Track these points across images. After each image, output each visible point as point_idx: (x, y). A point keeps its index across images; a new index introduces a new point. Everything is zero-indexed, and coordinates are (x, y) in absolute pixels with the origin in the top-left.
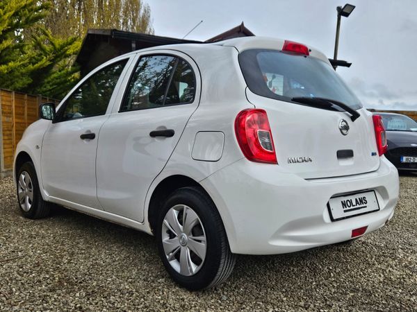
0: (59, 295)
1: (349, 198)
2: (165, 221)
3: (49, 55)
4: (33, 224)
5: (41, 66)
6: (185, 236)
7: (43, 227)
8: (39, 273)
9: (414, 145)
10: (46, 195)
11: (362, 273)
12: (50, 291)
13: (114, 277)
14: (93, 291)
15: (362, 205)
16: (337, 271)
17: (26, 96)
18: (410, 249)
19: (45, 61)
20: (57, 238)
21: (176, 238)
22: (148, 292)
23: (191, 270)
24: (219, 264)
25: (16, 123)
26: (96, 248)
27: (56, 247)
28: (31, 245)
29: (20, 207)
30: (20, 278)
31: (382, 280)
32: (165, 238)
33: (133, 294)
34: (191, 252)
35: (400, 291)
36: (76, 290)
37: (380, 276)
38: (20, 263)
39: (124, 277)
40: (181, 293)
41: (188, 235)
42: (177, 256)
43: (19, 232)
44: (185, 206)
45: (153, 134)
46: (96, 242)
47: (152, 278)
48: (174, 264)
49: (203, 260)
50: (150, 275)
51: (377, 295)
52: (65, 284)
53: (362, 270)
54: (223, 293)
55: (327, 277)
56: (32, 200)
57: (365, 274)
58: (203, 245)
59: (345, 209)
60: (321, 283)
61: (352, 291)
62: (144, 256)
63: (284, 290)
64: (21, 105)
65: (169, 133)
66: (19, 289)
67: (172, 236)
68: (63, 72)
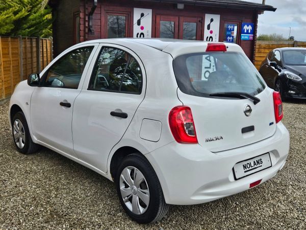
0: (52, 226)
1: (248, 162)
2: (122, 175)
3: (27, 6)
4: (26, 159)
5: (21, 16)
6: (135, 188)
7: (34, 163)
8: (36, 206)
10: (35, 139)
11: (258, 208)
12: (46, 223)
13: (87, 211)
14: (74, 223)
15: (259, 165)
16: (241, 206)
17: (10, 38)
18: (297, 186)
19: (24, 13)
20: (46, 174)
21: (129, 188)
22: (111, 225)
23: (139, 211)
24: (158, 210)
25: (3, 62)
26: (74, 183)
27: (45, 182)
28: (28, 181)
29: (16, 145)
30: (23, 211)
31: (271, 214)
32: (122, 187)
33: (101, 226)
34: (139, 199)
35: (282, 224)
36: (63, 222)
37: (271, 210)
38: (22, 198)
39: (94, 211)
40: (133, 226)
41: (138, 188)
42: (130, 200)
43: (17, 168)
44: (135, 168)
45: (113, 114)
46: (73, 178)
47: (113, 212)
48: (129, 205)
49: (148, 206)
50: (112, 209)
51: (265, 228)
52: (55, 216)
53: (259, 205)
54: (161, 226)
55: (234, 211)
56: (24, 141)
57: (260, 209)
58: (148, 196)
59: (246, 170)
60: (229, 216)
61: (249, 224)
62: (108, 192)
63: (202, 223)
64: (6, 47)
65: (124, 116)
66: (25, 220)
67: (127, 186)
68: (37, 14)
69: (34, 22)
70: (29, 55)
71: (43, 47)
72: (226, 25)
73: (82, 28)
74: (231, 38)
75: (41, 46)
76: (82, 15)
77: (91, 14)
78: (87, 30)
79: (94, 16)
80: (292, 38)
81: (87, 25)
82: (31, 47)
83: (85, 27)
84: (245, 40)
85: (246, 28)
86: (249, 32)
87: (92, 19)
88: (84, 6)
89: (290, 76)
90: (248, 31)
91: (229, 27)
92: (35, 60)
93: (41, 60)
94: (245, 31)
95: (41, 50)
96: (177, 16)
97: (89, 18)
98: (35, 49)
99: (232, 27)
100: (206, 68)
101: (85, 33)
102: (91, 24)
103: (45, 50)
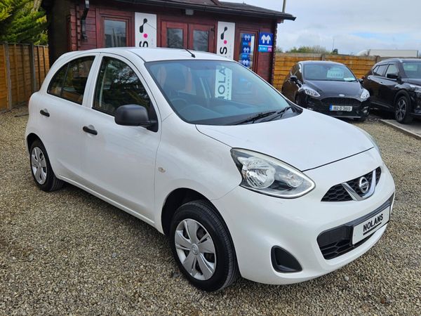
3: (8, 7)
5: (1, 18)
9: (342, 96)
19: (4, 15)
68: (28, 17)
69: (24, 26)
70: (19, 65)
71: (38, 55)
72: (242, 35)
73: (73, 34)
74: (248, 49)
75: (36, 54)
76: (73, 19)
77: (84, 17)
78: (79, 36)
79: (87, 21)
80: (335, 51)
81: (79, 31)
82: (22, 56)
83: (77, 33)
84: (263, 52)
85: (264, 38)
86: (268, 42)
87: (85, 23)
88: (75, 9)
89: (308, 91)
90: (266, 41)
91: (246, 37)
92: (27, 70)
93: (36, 70)
94: (264, 42)
95: (36, 59)
96: (186, 23)
97: (81, 23)
98: (27, 58)
99: (249, 37)
100: (220, 82)
101: (77, 40)
102: (83, 30)
103: (41, 59)
